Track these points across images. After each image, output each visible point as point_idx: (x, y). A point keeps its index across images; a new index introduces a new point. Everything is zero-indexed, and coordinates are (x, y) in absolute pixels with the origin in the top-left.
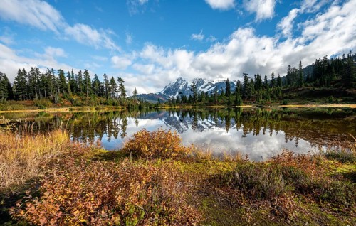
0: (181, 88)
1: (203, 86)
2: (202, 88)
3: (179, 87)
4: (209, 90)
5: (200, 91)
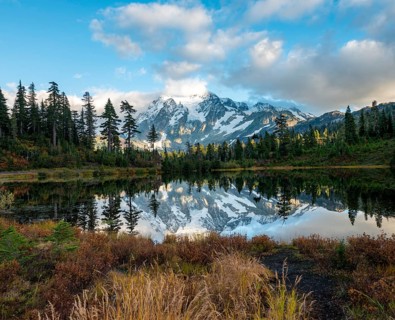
0: (172, 122)
2: (223, 123)
3: (168, 120)
4: (237, 129)
5: (218, 130)
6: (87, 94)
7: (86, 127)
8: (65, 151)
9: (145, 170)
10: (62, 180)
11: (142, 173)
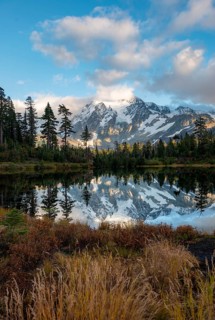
0: (103, 123)
1: (149, 120)
2: (147, 125)
3: (99, 122)
4: (160, 130)
5: (143, 131)
6: (29, 98)
7: (29, 127)
8: (11, 148)
9: (79, 165)
10: (8, 173)
11: (76, 168)
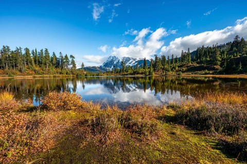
1: (130, 62)
3: (114, 62)
4: (133, 65)
5: (128, 65)
6: (61, 52)
